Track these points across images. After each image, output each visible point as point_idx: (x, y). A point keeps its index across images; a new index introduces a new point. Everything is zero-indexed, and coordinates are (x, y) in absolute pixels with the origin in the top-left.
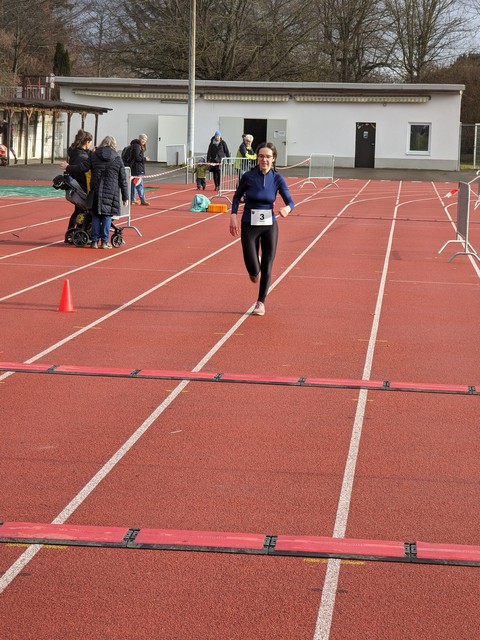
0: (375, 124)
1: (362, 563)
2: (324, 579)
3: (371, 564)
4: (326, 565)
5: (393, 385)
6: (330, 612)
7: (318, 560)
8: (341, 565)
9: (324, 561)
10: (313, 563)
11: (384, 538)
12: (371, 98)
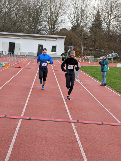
0: (43, 45)
5: (80, 121)
12: (42, 39)
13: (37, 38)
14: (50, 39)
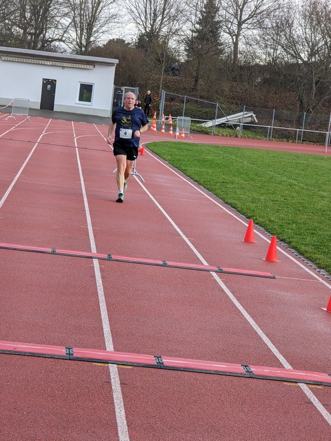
0: (55, 81)
1: (131, 367)
2: (110, 376)
3: (136, 368)
4: (108, 367)
5: (114, 257)
6: (120, 396)
7: (102, 364)
8: (118, 368)
9: (106, 365)
10: (100, 366)
11: (138, 352)
12: (54, 63)
13: (41, 62)
14: (75, 65)
